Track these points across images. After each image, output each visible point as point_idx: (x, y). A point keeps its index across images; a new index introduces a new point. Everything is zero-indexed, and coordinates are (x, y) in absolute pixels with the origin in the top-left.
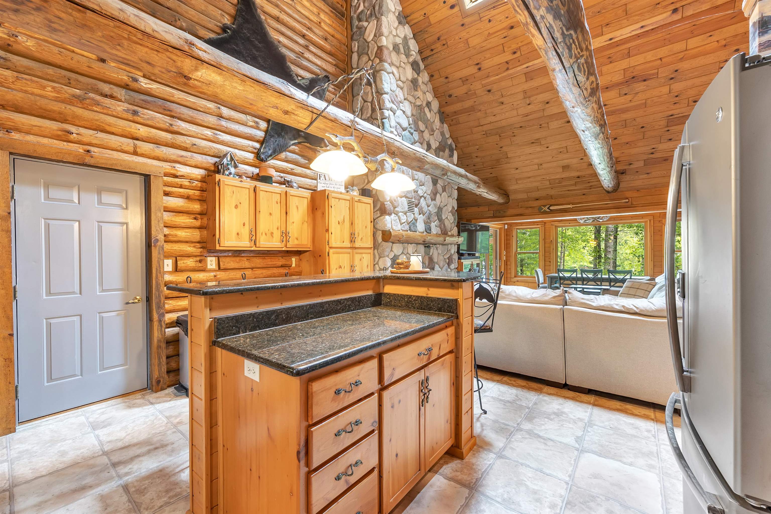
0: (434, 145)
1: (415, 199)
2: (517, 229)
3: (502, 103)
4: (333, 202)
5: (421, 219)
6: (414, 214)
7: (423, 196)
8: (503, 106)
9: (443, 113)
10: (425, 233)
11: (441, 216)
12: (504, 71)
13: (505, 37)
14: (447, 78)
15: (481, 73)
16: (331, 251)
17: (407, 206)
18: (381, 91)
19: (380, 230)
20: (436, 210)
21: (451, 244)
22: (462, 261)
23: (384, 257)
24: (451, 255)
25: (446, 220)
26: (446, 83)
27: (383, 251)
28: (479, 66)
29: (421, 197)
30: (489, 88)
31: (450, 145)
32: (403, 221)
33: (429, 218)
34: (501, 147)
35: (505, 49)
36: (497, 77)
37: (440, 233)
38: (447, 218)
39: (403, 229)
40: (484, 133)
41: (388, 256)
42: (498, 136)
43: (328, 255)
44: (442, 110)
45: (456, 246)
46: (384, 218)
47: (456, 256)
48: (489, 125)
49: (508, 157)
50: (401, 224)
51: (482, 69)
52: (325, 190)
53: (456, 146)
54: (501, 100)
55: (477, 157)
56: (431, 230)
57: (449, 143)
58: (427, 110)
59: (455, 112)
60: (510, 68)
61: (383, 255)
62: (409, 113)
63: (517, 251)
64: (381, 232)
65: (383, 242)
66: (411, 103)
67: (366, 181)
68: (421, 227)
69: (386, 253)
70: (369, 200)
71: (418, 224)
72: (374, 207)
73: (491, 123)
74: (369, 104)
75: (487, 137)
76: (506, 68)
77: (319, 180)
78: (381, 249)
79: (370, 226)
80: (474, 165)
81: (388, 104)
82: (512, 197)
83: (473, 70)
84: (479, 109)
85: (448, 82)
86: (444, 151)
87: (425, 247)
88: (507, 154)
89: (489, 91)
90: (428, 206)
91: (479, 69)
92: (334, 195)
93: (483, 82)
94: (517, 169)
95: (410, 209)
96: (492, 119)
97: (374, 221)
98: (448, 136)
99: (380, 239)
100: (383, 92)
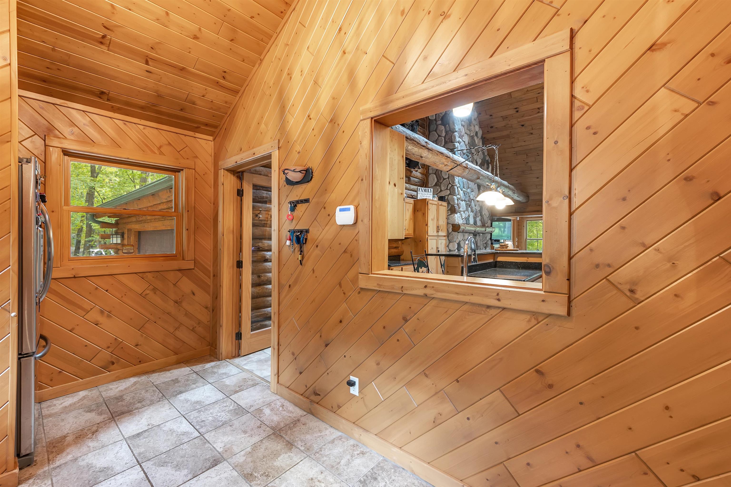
0: (479, 162)
1: (469, 202)
2: (527, 220)
3: (532, 134)
4: (430, 206)
5: (472, 215)
6: (468, 212)
7: (473, 199)
8: (532, 136)
9: (484, 138)
10: (474, 225)
11: (482, 213)
12: (536, 114)
13: (539, 93)
14: (491, 116)
15: (517, 114)
16: (429, 238)
17: (465, 208)
18: (453, 130)
19: (450, 224)
20: (479, 209)
21: (487, 233)
22: (494, 245)
23: (453, 242)
24: (487, 241)
25: (484, 215)
26: (490, 119)
27: (453, 238)
28: (517, 110)
29: (472, 200)
30: (522, 123)
31: (488, 161)
32: (463, 217)
33: (476, 215)
34: (527, 163)
35: (538, 100)
36: (530, 117)
37: (481, 225)
38: (485, 214)
39: (463, 223)
40: (515, 152)
41: (455, 242)
42: (525, 155)
43: (427, 241)
44: (484, 136)
45: (490, 234)
46: (454, 216)
47: (489, 242)
48: (520, 147)
49: (531, 170)
50: (462, 219)
51: (519, 111)
52: (426, 199)
53: (491, 161)
54: (531, 132)
55: (506, 169)
56: (476, 223)
57: (487, 159)
58: (475, 138)
59: (494, 138)
60: (541, 112)
61: (453, 241)
62: (467, 143)
63: (526, 238)
64: (451, 225)
65: (453, 232)
66: (468, 135)
67: (439, 190)
68: (472, 221)
69: (455, 240)
70: (445, 204)
71: (470, 219)
72: (448, 208)
73: (521, 146)
74: (443, 138)
75: (517, 155)
76: (537, 111)
77: (418, 192)
78: (451, 236)
79: (445, 221)
80: (504, 175)
81: (458, 139)
82: (531, 198)
83: (513, 112)
84: (514, 137)
85: (492, 118)
86: (484, 166)
87: (474, 235)
88: (531, 168)
89: (523, 125)
90: (475, 206)
91: (517, 111)
92: (430, 202)
93: (519, 120)
94: (538, 178)
95: (467, 210)
96: (523, 144)
97: (448, 219)
98: (486, 154)
99: (450, 230)
100: (454, 131)
